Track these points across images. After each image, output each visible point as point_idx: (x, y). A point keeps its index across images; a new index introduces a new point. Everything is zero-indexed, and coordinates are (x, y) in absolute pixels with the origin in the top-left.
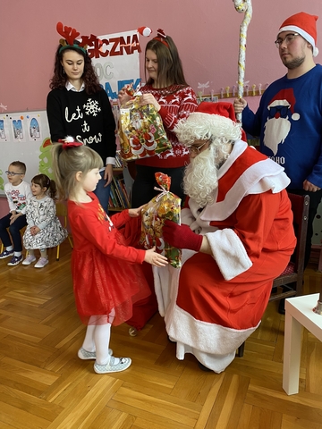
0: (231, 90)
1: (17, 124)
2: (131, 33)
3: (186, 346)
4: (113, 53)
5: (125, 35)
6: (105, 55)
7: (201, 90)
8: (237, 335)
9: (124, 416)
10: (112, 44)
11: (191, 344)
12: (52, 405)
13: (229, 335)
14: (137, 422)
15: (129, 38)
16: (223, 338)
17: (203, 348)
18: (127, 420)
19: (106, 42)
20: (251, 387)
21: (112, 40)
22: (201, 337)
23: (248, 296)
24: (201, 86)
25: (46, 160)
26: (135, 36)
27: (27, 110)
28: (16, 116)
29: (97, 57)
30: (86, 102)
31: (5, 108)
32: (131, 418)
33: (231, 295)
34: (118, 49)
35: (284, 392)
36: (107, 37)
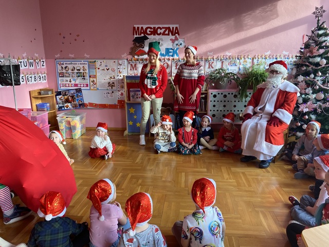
4: (164, 34)
6: (159, 34)
15: (173, 28)
19: (160, 28)
21: (163, 28)
29: (154, 35)
34: (167, 32)
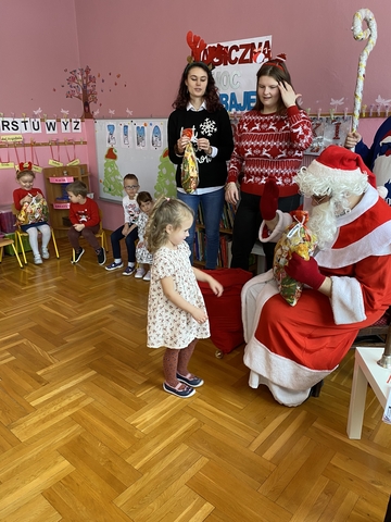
0: (368, 109)
1: (141, 131)
2: (263, 40)
3: (260, 376)
4: (242, 61)
5: (256, 41)
6: (233, 63)
7: (333, 107)
8: (309, 374)
9: (194, 420)
10: (242, 51)
11: (265, 375)
12: (139, 399)
13: (301, 373)
14: (203, 428)
15: (260, 44)
16: (296, 374)
17: (275, 380)
18: (196, 424)
19: (235, 48)
20: (315, 424)
21: (242, 46)
22: (274, 369)
23: (328, 340)
24: (334, 102)
25: (164, 171)
26: (267, 43)
27: (151, 117)
28: (140, 123)
29: (225, 64)
30: (203, 122)
31: (130, 113)
32: (200, 423)
33: (310, 337)
34: (247, 57)
35: (346, 435)
36: (238, 43)
